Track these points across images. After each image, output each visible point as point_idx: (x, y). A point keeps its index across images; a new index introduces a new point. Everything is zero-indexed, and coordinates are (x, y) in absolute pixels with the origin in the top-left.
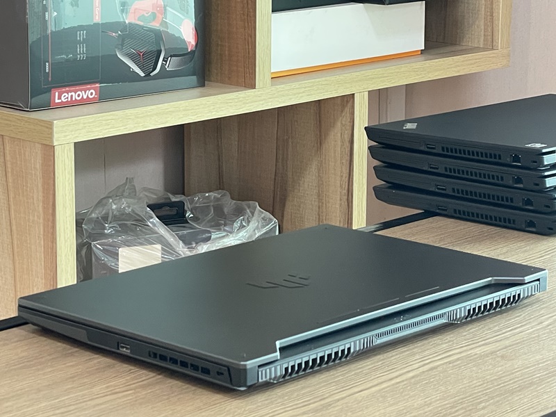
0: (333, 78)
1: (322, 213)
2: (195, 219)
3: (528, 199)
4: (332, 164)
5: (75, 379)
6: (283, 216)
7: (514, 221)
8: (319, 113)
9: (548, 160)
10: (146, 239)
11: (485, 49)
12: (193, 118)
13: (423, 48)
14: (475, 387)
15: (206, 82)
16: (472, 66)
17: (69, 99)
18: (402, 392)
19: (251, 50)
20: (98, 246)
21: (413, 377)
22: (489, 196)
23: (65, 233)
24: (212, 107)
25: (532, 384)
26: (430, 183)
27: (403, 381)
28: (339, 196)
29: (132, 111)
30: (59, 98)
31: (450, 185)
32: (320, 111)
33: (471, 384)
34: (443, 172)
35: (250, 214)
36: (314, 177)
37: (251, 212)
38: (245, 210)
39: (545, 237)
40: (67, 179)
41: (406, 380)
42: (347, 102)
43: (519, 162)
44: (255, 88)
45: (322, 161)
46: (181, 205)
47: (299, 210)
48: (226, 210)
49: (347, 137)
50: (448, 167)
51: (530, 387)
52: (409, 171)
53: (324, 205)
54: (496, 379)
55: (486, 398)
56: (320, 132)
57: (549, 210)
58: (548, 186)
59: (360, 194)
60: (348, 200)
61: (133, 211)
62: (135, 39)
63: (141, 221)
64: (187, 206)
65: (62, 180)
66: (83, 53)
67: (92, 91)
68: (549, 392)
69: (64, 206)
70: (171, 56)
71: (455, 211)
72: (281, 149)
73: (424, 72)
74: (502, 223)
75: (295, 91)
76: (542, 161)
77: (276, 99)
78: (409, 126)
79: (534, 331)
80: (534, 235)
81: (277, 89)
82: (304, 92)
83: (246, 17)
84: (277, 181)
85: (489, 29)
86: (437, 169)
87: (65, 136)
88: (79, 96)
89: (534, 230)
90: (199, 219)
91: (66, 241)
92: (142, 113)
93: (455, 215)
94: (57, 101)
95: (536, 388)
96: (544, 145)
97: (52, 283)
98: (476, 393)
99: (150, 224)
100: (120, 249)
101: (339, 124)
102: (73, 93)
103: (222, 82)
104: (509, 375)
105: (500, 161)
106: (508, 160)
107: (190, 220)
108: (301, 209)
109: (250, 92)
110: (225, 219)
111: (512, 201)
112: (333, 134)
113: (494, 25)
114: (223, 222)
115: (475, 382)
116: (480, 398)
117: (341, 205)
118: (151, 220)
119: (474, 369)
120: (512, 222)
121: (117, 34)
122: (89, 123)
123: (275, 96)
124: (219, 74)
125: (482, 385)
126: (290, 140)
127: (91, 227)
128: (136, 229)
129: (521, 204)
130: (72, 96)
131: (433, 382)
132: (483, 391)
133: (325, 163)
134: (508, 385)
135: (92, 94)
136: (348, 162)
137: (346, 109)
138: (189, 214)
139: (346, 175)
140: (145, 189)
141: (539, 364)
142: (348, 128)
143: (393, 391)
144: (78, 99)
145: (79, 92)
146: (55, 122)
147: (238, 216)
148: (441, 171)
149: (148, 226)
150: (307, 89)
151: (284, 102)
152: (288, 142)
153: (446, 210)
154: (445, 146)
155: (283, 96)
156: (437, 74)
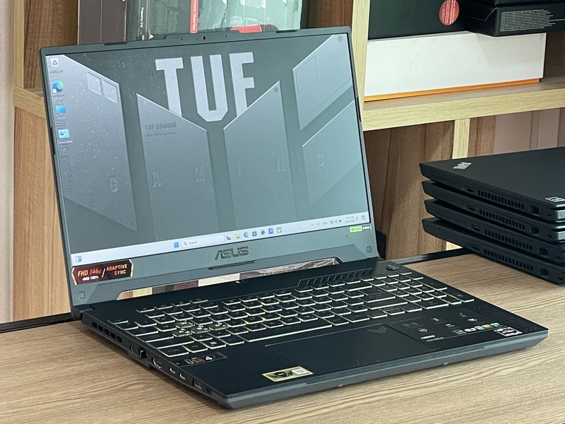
3: (544, 249)
7: (532, 267)
8: (425, 135)
9: (562, 214)
13: (542, 77)
26: (468, 222)
31: (483, 226)
32: (425, 132)
34: (478, 214)
39: (556, 286)
42: (449, 127)
43: (538, 214)
47: (403, 224)
50: (482, 210)
52: (452, 209)
56: (424, 153)
57: (560, 261)
58: (560, 239)
71: (485, 251)
73: (536, 102)
74: (522, 268)
75: (390, 116)
76: (556, 215)
77: (369, 123)
78: (461, 166)
81: (370, 113)
82: (398, 117)
84: (386, 194)
86: (474, 210)
89: (548, 278)
93: (485, 255)
96: (563, 200)
101: (440, 148)
105: (522, 210)
106: (529, 210)
108: (405, 223)
111: (531, 249)
120: (530, 267)
123: (367, 120)
129: (538, 252)
137: (447, 134)
142: (447, 152)
148: (477, 212)
150: (403, 114)
151: (375, 126)
152: (397, 158)
153: (478, 249)
154: (481, 190)
155: (376, 120)
156: (548, 104)
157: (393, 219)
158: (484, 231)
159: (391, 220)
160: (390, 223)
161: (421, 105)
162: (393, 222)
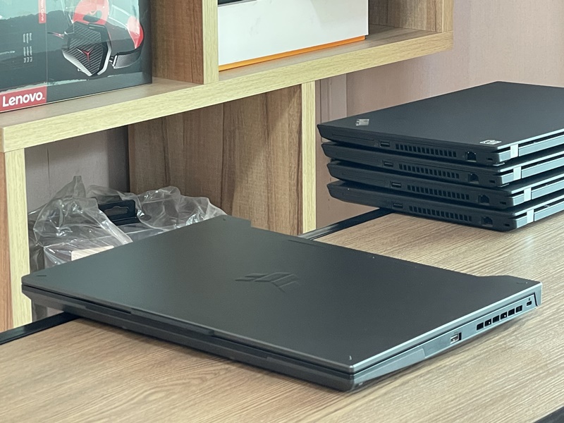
0: (280, 69)
1: (272, 203)
2: (146, 218)
3: (484, 196)
4: (280, 154)
5: (48, 407)
6: (231, 207)
7: (470, 217)
9: (503, 157)
10: (98, 241)
11: (428, 33)
12: (142, 117)
13: (368, 34)
14: (448, 402)
15: (153, 78)
16: (417, 50)
17: (17, 103)
18: (377, 411)
19: (197, 46)
20: (50, 250)
21: (385, 394)
22: (444, 193)
23: (17, 240)
24: (161, 105)
25: (503, 397)
26: (385, 180)
27: (376, 398)
28: (288, 188)
29: (81, 113)
30: (7, 102)
31: (405, 182)
32: (267, 101)
33: (444, 399)
35: (203, 213)
36: (262, 168)
37: (202, 208)
38: (197, 207)
39: (502, 234)
40: (18, 185)
41: (379, 397)
42: (295, 92)
43: (475, 160)
44: (203, 83)
45: (270, 152)
46: (131, 204)
47: (248, 201)
48: (177, 208)
49: (295, 127)
50: (403, 164)
51: (502, 400)
53: (273, 196)
54: (467, 393)
55: (460, 413)
56: (267, 122)
57: (504, 207)
58: (503, 182)
59: (310, 184)
60: (297, 190)
61: (84, 213)
62: (81, 39)
63: (93, 223)
64: (138, 204)
65: (13, 186)
66: (30, 56)
67: (40, 93)
68: (522, 404)
69: (16, 213)
70: (118, 55)
71: (411, 208)
72: (228, 139)
73: (370, 59)
74: (459, 220)
75: (242, 85)
76: (497, 158)
77: (225, 94)
78: (361, 122)
79: (500, 338)
80: (491, 232)
81: (225, 83)
82: (251, 86)
83: (192, 13)
84: (224, 172)
85: (432, 12)
86: (392, 166)
87: (15, 142)
88: (26, 99)
89: (491, 226)
90: (151, 218)
91: (18, 248)
92: (92, 115)
93: (411, 212)
94: (4, 105)
95: (508, 401)
96: (498, 142)
97: (5, 290)
98: (450, 408)
99: (101, 226)
100: (73, 253)
101: (286, 115)
102: (20, 97)
103: (169, 77)
104: (481, 387)
105: (454, 158)
106: (464, 157)
107: (142, 219)
108: (250, 201)
109: (198, 88)
110: (177, 217)
111: (468, 198)
112: (280, 124)
113: (437, 8)
114: (175, 221)
115: (447, 397)
116: (454, 414)
117: (290, 195)
118: (103, 223)
119: (445, 382)
120: (468, 218)
121: (63, 35)
122: (39, 127)
123: (223, 90)
124: (166, 70)
125: (454, 399)
126: (237, 131)
127: (42, 230)
128: (88, 231)
129: (477, 201)
130: (19, 100)
131: (406, 398)
132: (456, 406)
133: (274, 154)
134: (480, 399)
135: (39, 96)
136: (297, 153)
137: (293, 100)
138: (140, 213)
139: (294, 165)
140: (94, 187)
141: (508, 375)
142: (296, 118)
143: (367, 410)
144: (26, 102)
145: (27, 96)
146: (4, 128)
147: (190, 214)
148: (397, 168)
149: (100, 228)
150: (255, 82)
151: (232, 96)
152: (235, 132)
153: (402, 207)
154: (400, 144)
155: (232, 90)
156: (382, 60)
157: (235, 198)
158: (407, 187)
159: (233, 199)
160: (232, 202)
161: (271, 71)
162: (234, 200)
